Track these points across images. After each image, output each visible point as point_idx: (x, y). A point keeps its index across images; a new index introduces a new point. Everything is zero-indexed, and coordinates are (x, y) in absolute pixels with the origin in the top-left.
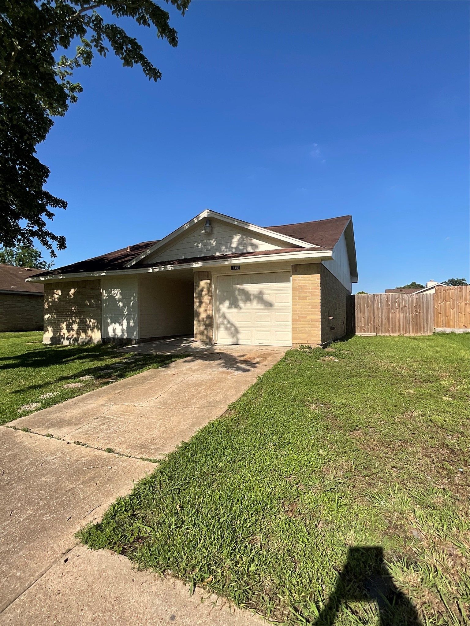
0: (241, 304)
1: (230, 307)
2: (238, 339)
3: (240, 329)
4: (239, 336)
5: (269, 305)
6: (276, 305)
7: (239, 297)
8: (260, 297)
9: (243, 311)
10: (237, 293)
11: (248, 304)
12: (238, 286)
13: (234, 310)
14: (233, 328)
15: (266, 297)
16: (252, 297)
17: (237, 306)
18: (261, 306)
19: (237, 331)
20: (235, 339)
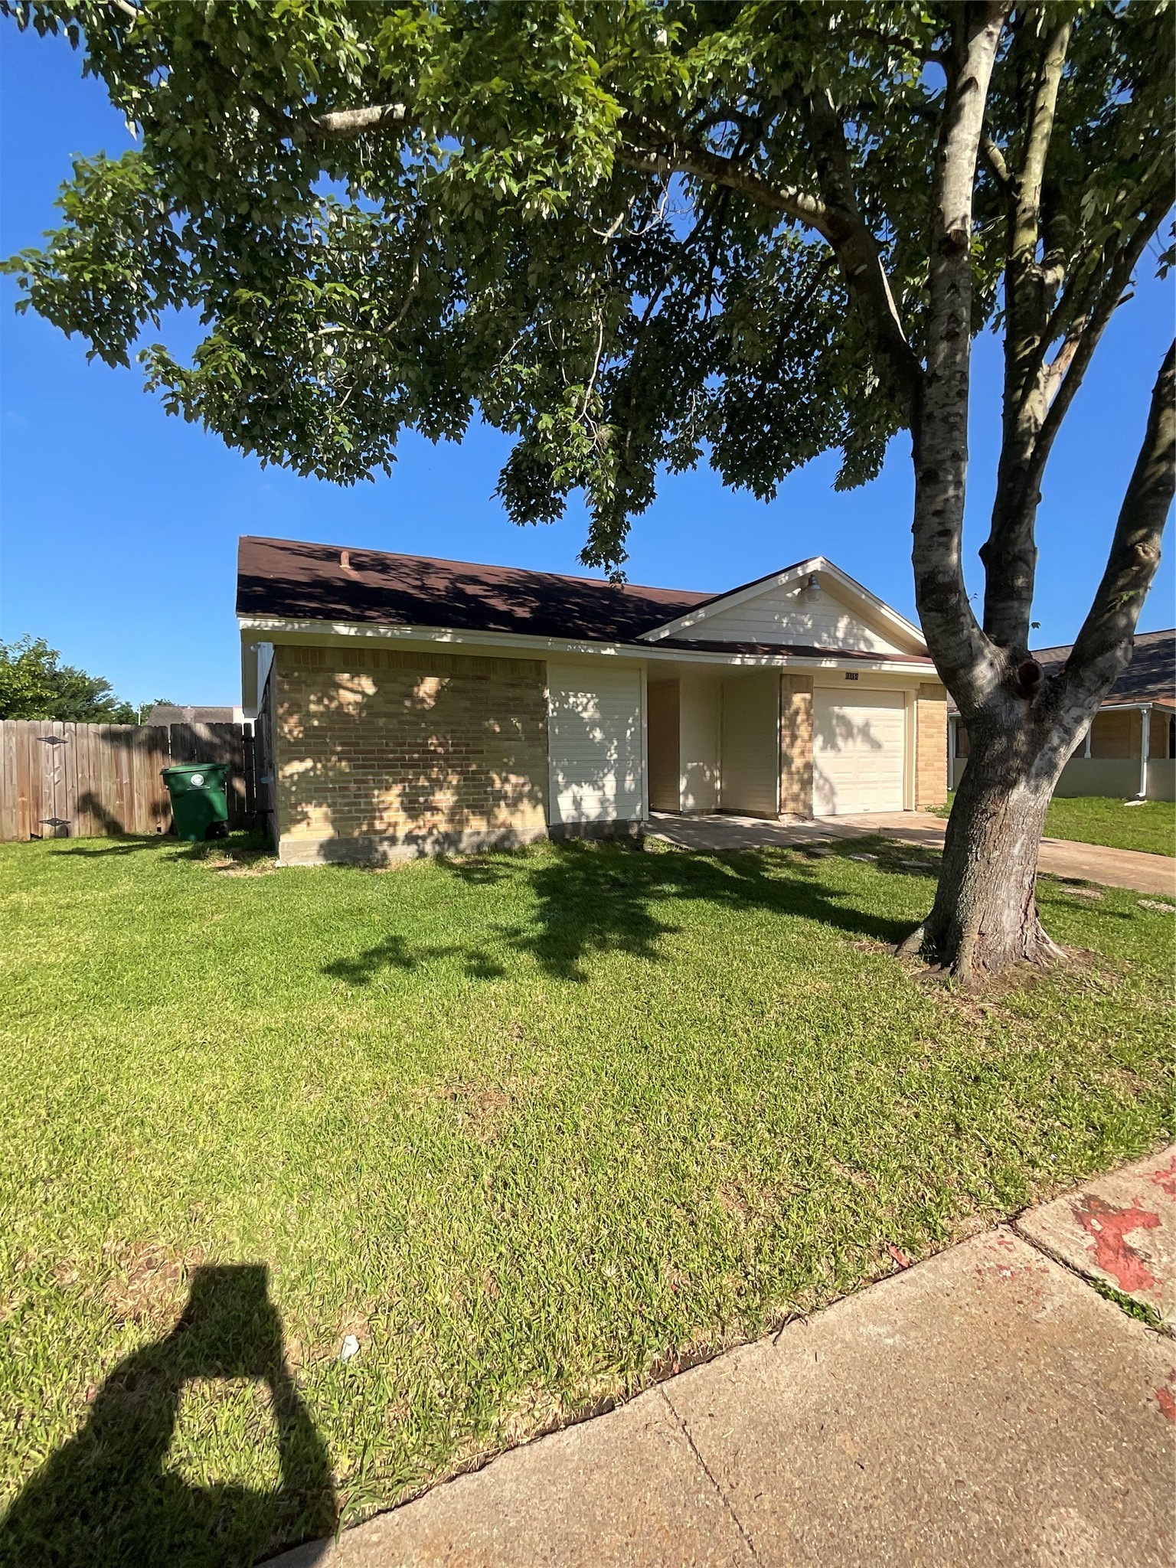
0: (840, 742)
1: (823, 748)
2: (834, 806)
3: (837, 787)
4: (837, 800)
5: (876, 745)
6: (886, 745)
7: (838, 730)
8: (865, 731)
9: (843, 754)
10: (834, 722)
11: (850, 742)
12: (836, 709)
13: (830, 753)
14: (827, 787)
15: (873, 731)
16: (855, 731)
17: (834, 746)
18: (867, 747)
19: (833, 792)
20: (830, 807)
